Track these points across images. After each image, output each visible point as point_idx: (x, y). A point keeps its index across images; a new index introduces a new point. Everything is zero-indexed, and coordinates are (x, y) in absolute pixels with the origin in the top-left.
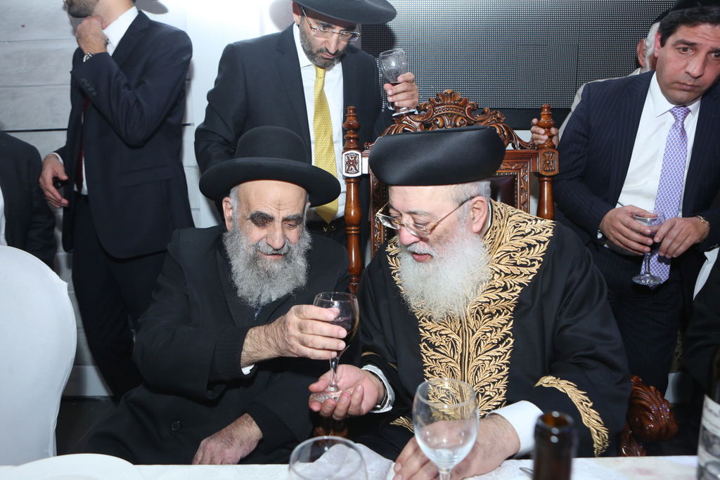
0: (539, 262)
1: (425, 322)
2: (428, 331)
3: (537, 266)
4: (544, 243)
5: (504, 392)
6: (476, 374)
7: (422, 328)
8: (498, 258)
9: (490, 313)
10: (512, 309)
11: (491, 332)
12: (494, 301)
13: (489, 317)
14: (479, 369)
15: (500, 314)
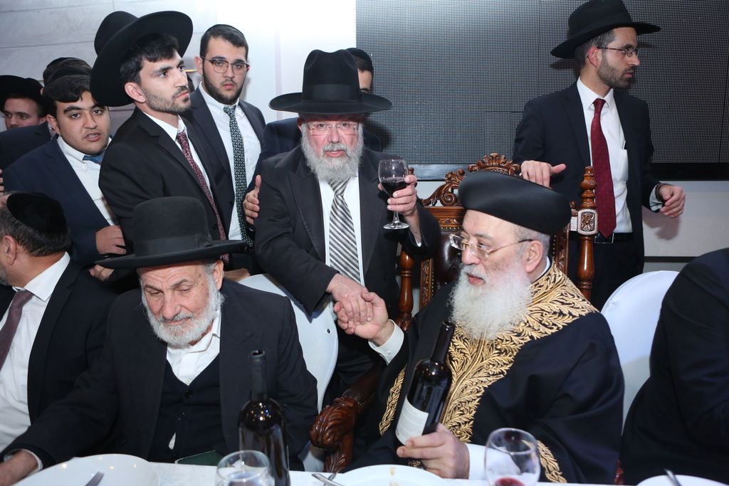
0: (558, 328)
1: (457, 338)
2: (455, 346)
3: (554, 330)
4: (574, 316)
5: (474, 412)
6: (462, 391)
7: (453, 342)
8: (531, 311)
9: (500, 350)
10: (515, 353)
11: (494, 365)
12: (507, 341)
13: (498, 353)
14: (466, 387)
15: (506, 354)
